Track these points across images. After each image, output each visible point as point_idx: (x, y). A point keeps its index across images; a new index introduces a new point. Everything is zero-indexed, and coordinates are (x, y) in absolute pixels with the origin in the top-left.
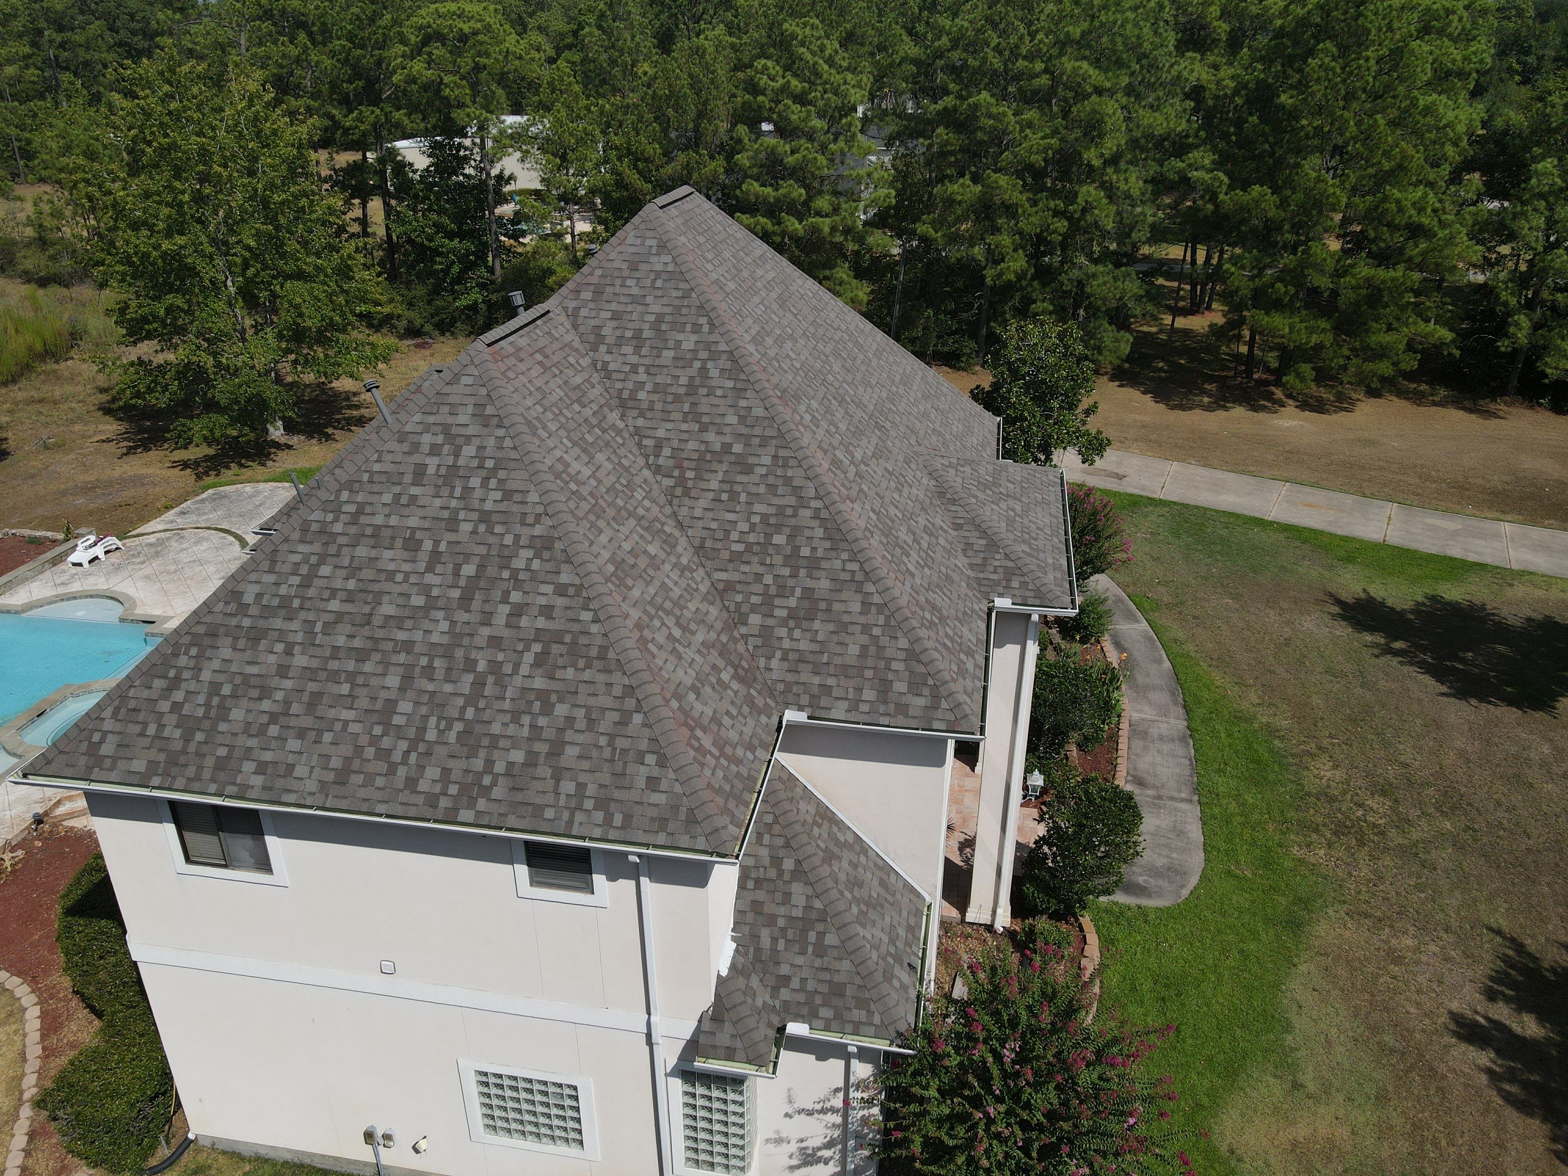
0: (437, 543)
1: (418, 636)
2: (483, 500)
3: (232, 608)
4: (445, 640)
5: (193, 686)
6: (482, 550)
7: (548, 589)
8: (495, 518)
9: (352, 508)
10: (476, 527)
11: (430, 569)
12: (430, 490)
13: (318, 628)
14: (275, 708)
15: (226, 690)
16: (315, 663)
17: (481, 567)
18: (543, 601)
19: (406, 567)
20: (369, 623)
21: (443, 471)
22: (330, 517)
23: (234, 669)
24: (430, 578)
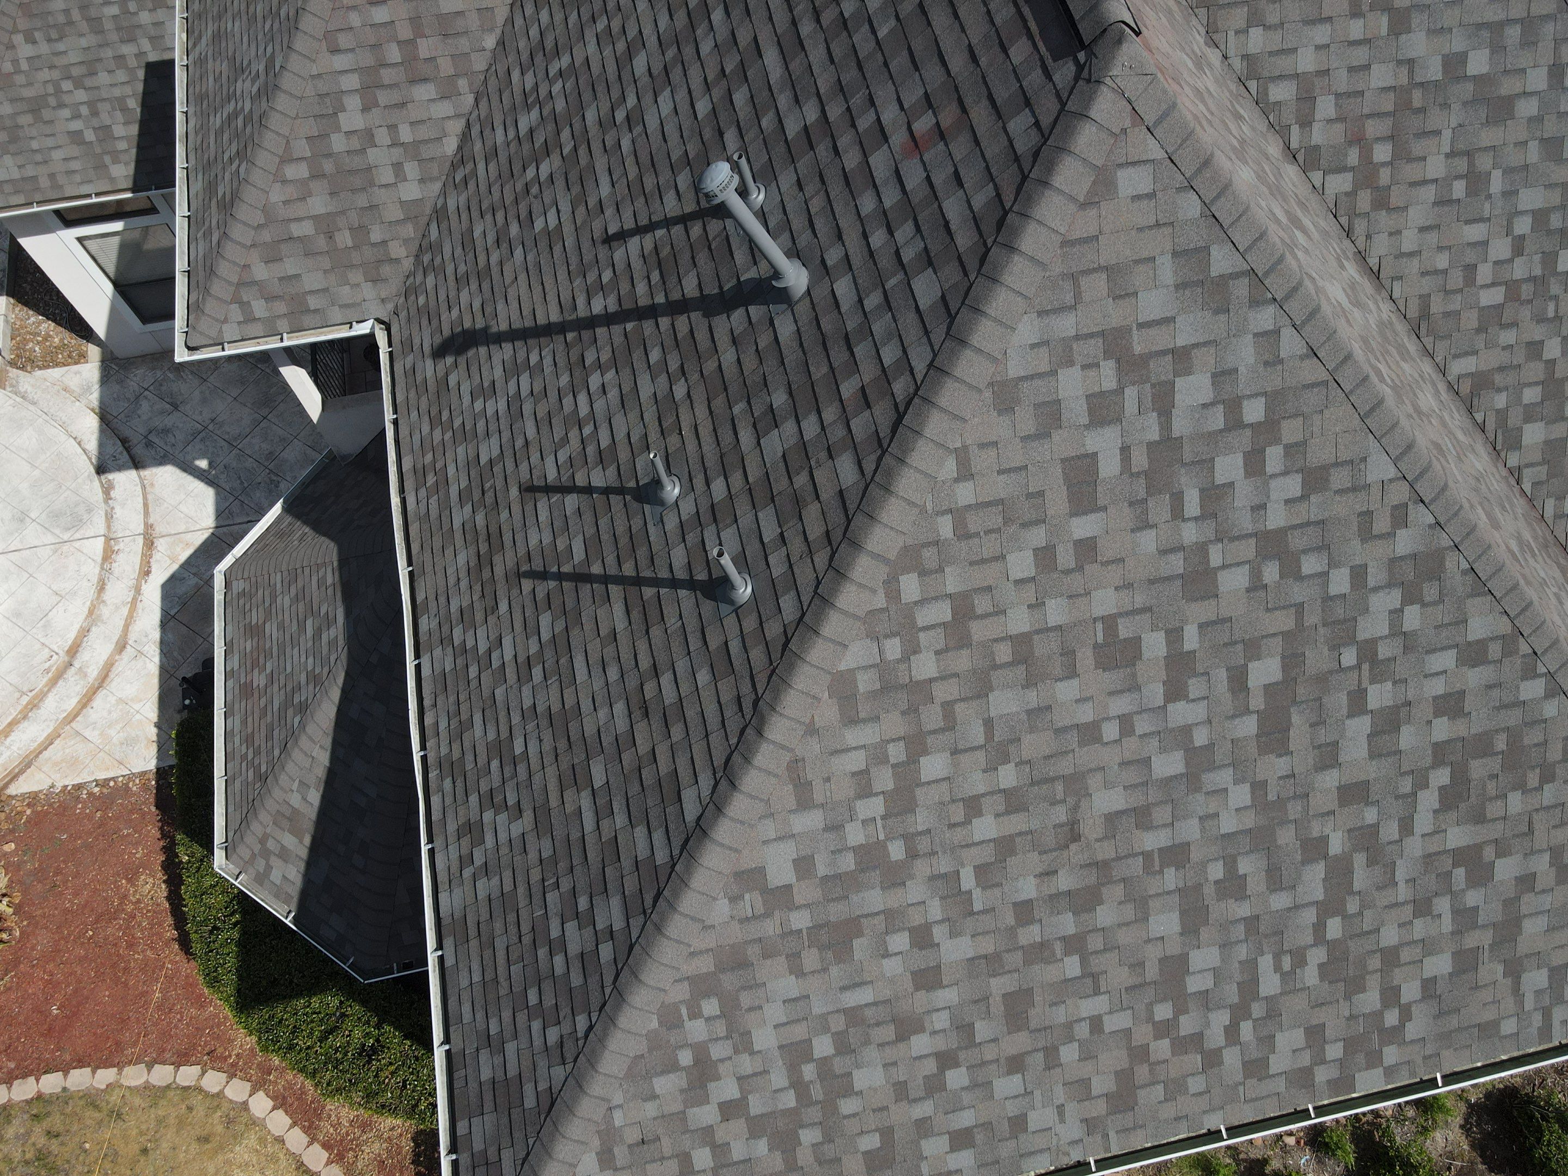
0: (1174, 635)
1: (1190, 830)
2: (1260, 508)
3: (752, 901)
4: (1249, 820)
5: (747, 1064)
6: (1285, 621)
7: (1447, 659)
8: (1297, 541)
9: (942, 612)
10: (1256, 574)
11: (1175, 692)
12: (1122, 516)
13: (968, 880)
14: (941, 1044)
15: (823, 1046)
16: (987, 946)
17: (1292, 661)
18: (1437, 687)
19: (1120, 705)
20: (1076, 837)
21: (1140, 460)
22: (893, 649)
23: (818, 1008)
24: (1181, 713)
